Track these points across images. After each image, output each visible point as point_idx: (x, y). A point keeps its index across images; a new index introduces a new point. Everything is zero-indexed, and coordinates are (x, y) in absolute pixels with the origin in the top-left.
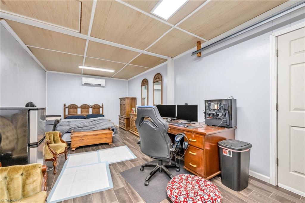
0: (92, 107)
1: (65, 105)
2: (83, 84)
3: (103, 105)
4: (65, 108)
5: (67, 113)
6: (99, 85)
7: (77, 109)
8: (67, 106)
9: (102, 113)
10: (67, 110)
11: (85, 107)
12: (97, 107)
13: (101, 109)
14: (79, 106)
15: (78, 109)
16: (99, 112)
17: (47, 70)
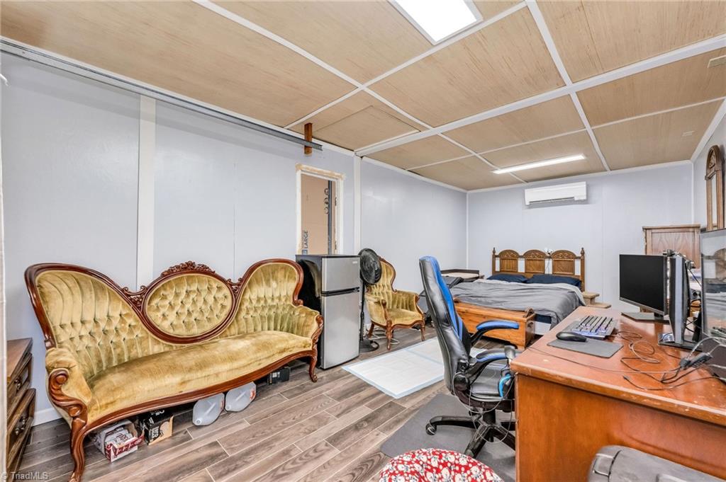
0: (550, 257)
1: (494, 252)
2: (528, 203)
3: (583, 253)
4: (495, 257)
5: (498, 269)
6: (570, 201)
7: (516, 260)
8: (497, 254)
9: (580, 274)
10: (498, 261)
11: (534, 256)
12: (564, 258)
13: (578, 263)
14: (521, 254)
15: (519, 262)
16: (573, 270)
17: (468, 190)
